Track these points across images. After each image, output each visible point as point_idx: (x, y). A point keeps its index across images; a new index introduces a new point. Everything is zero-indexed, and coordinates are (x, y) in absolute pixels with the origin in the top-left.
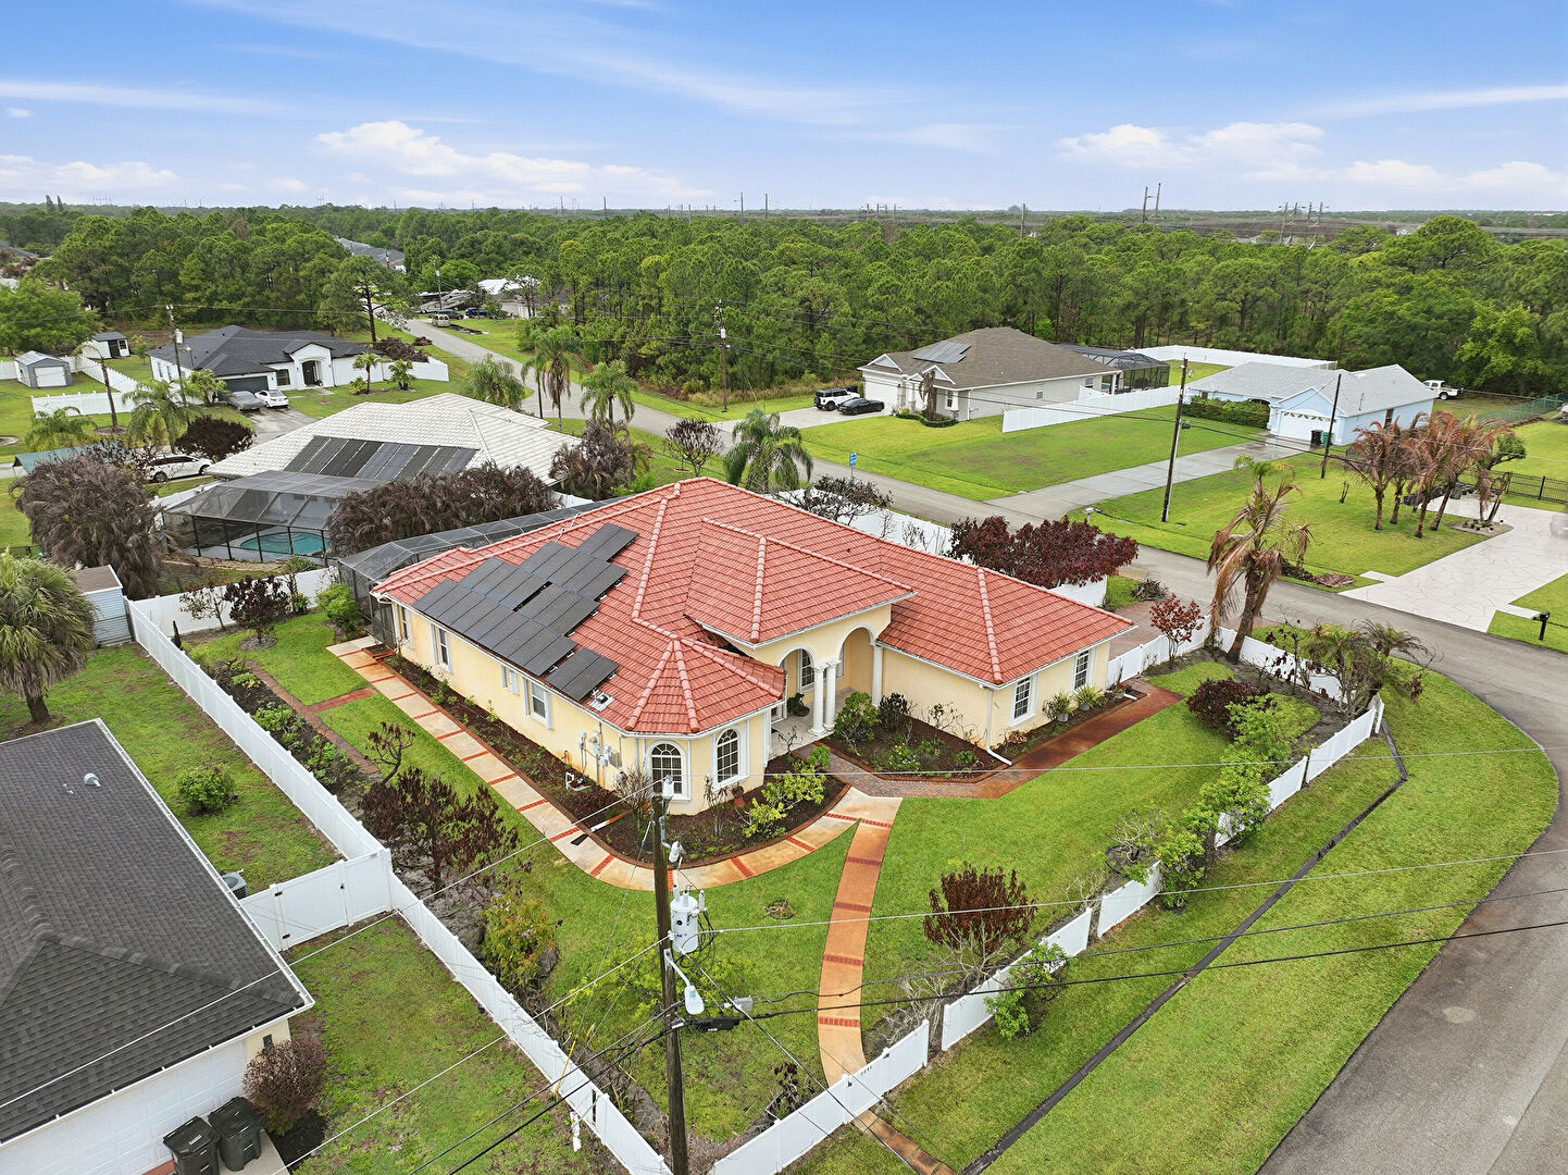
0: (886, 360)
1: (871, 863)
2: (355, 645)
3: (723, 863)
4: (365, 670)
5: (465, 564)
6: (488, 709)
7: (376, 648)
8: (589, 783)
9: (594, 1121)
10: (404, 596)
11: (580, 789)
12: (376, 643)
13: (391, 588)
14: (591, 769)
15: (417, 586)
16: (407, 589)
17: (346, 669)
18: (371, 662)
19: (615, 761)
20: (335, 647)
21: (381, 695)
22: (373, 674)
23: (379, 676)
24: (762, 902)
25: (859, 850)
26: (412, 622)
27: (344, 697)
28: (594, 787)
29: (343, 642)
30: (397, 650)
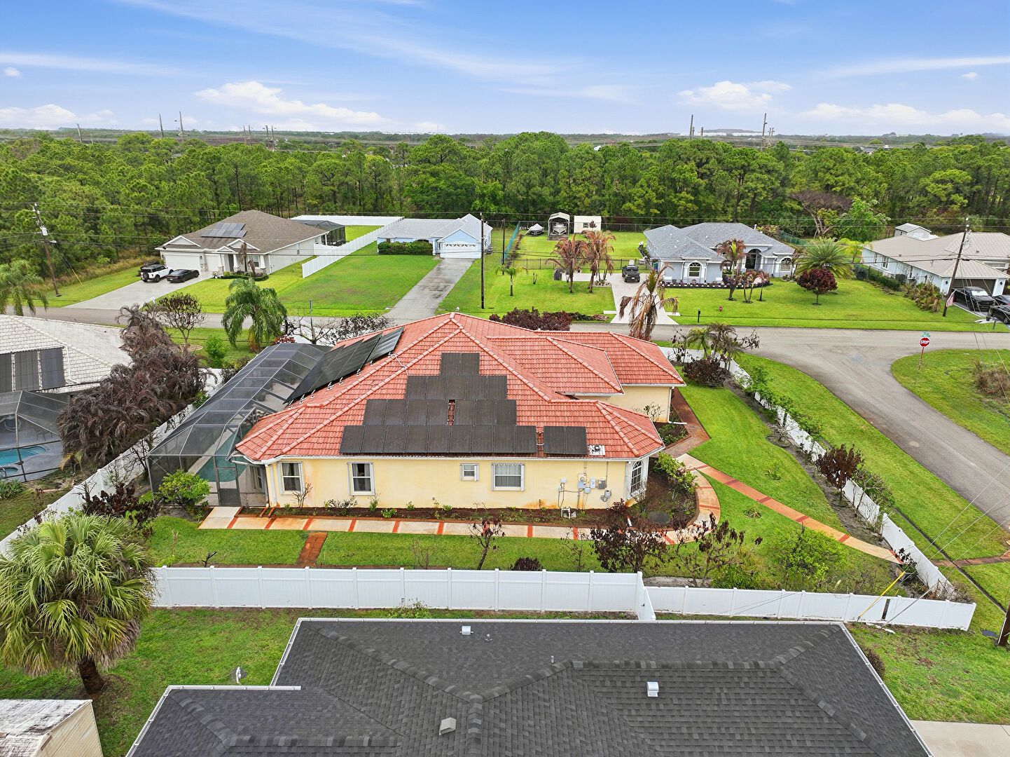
0: (182, 240)
1: (735, 481)
2: (221, 518)
3: (701, 509)
4: (276, 526)
5: (340, 413)
6: (432, 506)
7: (244, 511)
8: (572, 511)
9: (884, 617)
10: (309, 451)
11: (574, 515)
12: (238, 509)
13: (284, 451)
14: (569, 502)
15: (314, 440)
16: (305, 446)
17: (261, 532)
18: (266, 520)
19: (602, 485)
20: (206, 525)
21: (332, 532)
22: (290, 525)
23: (299, 524)
24: (742, 515)
25: (721, 479)
26: (306, 472)
27: (308, 546)
28: (578, 511)
29: (203, 519)
30: (273, 505)
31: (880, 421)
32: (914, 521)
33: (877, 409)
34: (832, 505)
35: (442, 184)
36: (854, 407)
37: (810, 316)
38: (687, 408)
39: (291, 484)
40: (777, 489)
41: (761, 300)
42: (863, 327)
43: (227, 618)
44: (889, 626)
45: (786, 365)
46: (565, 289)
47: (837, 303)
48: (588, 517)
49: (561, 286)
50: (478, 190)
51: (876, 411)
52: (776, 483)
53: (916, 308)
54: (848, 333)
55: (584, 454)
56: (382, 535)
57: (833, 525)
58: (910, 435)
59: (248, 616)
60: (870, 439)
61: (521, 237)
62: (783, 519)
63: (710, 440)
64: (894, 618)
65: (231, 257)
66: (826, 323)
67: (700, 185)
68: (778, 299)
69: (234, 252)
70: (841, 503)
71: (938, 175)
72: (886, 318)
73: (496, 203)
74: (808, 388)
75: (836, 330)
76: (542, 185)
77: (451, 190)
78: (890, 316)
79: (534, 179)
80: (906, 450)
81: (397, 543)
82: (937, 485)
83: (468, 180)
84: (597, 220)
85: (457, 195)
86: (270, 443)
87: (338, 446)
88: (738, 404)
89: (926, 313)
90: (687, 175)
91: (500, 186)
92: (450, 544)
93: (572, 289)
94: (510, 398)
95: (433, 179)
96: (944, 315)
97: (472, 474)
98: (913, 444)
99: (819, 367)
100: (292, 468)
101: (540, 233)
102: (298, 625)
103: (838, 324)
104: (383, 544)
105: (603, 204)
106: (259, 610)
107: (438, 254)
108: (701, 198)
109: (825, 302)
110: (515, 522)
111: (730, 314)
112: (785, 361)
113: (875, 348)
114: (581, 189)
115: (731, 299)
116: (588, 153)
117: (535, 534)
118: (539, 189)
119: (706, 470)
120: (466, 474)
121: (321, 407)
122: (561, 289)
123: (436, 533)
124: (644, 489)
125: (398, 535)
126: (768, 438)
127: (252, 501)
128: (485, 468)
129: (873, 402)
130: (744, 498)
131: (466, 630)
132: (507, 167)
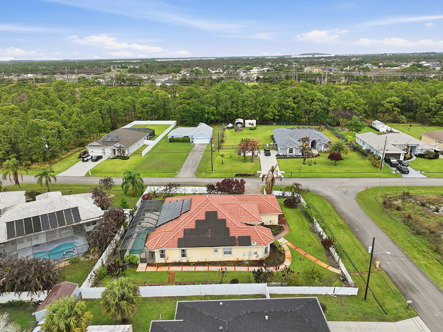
0: (95, 143)
1: (297, 248)
2: (142, 267)
3: (286, 259)
4: (159, 270)
5: (176, 233)
6: (205, 261)
7: (149, 265)
8: (247, 261)
9: (334, 293)
10: (168, 247)
11: (248, 262)
12: (146, 264)
13: (161, 247)
14: (246, 258)
15: (169, 243)
16: (167, 245)
17: (155, 272)
18: (156, 268)
19: (256, 253)
20: (138, 270)
21: (177, 271)
22: (163, 269)
23: (165, 269)
24: (298, 260)
25: (293, 247)
26: (167, 253)
27: (170, 276)
28: (249, 261)
29: (137, 268)
30: (157, 262)
31: (348, 220)
32: (351, 259)
33: (348, 215)
34: (327, 255)
35: (191, 109)
36: (340, 214)
37: (333, 171)
38: (284, 218)
39: (162, 256)
40: (310, 250)
41: (315, 164)
42: (350, 176)
43: (153, 300)
44: (335, 295)
45: (320, 196)
46: (243, 160)
47: (343, 164)
48: (252, 263)
49: (241, 158)
50: (206, 111)
51: (348, 217)
52: (310, 248)
53: (371, 166)
54: (345, 180)
55: (250, 245)
56: (191, 272)
57: (325, 262)
58: (356, 226)
59: (158, 299)
60: (343, 228)
61: (224, 129)
62: (311, 261)
63: (291, 232)
64: (337, 293)
65: (114, 150)
66: (337, 175)
67: (294, 107)
68: (321, 163)
69: (116, 148)
70: (330, 254)
71: (388, 100)
72: (359, 171)
73: (214, 115)
74: (326, 206)
75: (340, 179)
76: (232, 108)
77: (196, 111)
78: (361, 170)
79: (229, 106)
80: (354, 232)
81: (196, 274)
82: (360, 246)
83: (202, 106)
84: (254, 122)
85: (198, 112)
86: (156, 244)
87: (177, 245)
88: (302, 215)
89: (375, 168)
90: (289, 103)
91: (215, 109)
92: (211, 274)
93: (245, 160)
94: (227, 226)
95: (188, 107)
96: (381, 170)
97: (217, 251)
98: (357, 230)
99: (332, 197)
100: (162, 251)
101: (232, 128)
102: (177, 303)
103: (341, 175)
104: (192, 275)
105: (256, 114)
106: (160, 297)
107: (192, 141)
108: (295, 112)
109: (339, 164)
110: (230, 266)
111: (303, 171)
112: (320, 195)
113: (352, 187)
114: (247, 109)
115: (304, 164)
116: (250, 94)
117: (236, 270)
118: (231, 109)
119: (289, 244)
120: (215, 251)
121: (170, 231)
122: (241, 160)
123: (207, 270)
124: (268, 253)
125: (196, 272)
126: (310, 230)
127: (150, 261)
128: (221, 249)
129: (347, 212)
130: (300, 254)
131: (221, 303)
132: (218, 101)
